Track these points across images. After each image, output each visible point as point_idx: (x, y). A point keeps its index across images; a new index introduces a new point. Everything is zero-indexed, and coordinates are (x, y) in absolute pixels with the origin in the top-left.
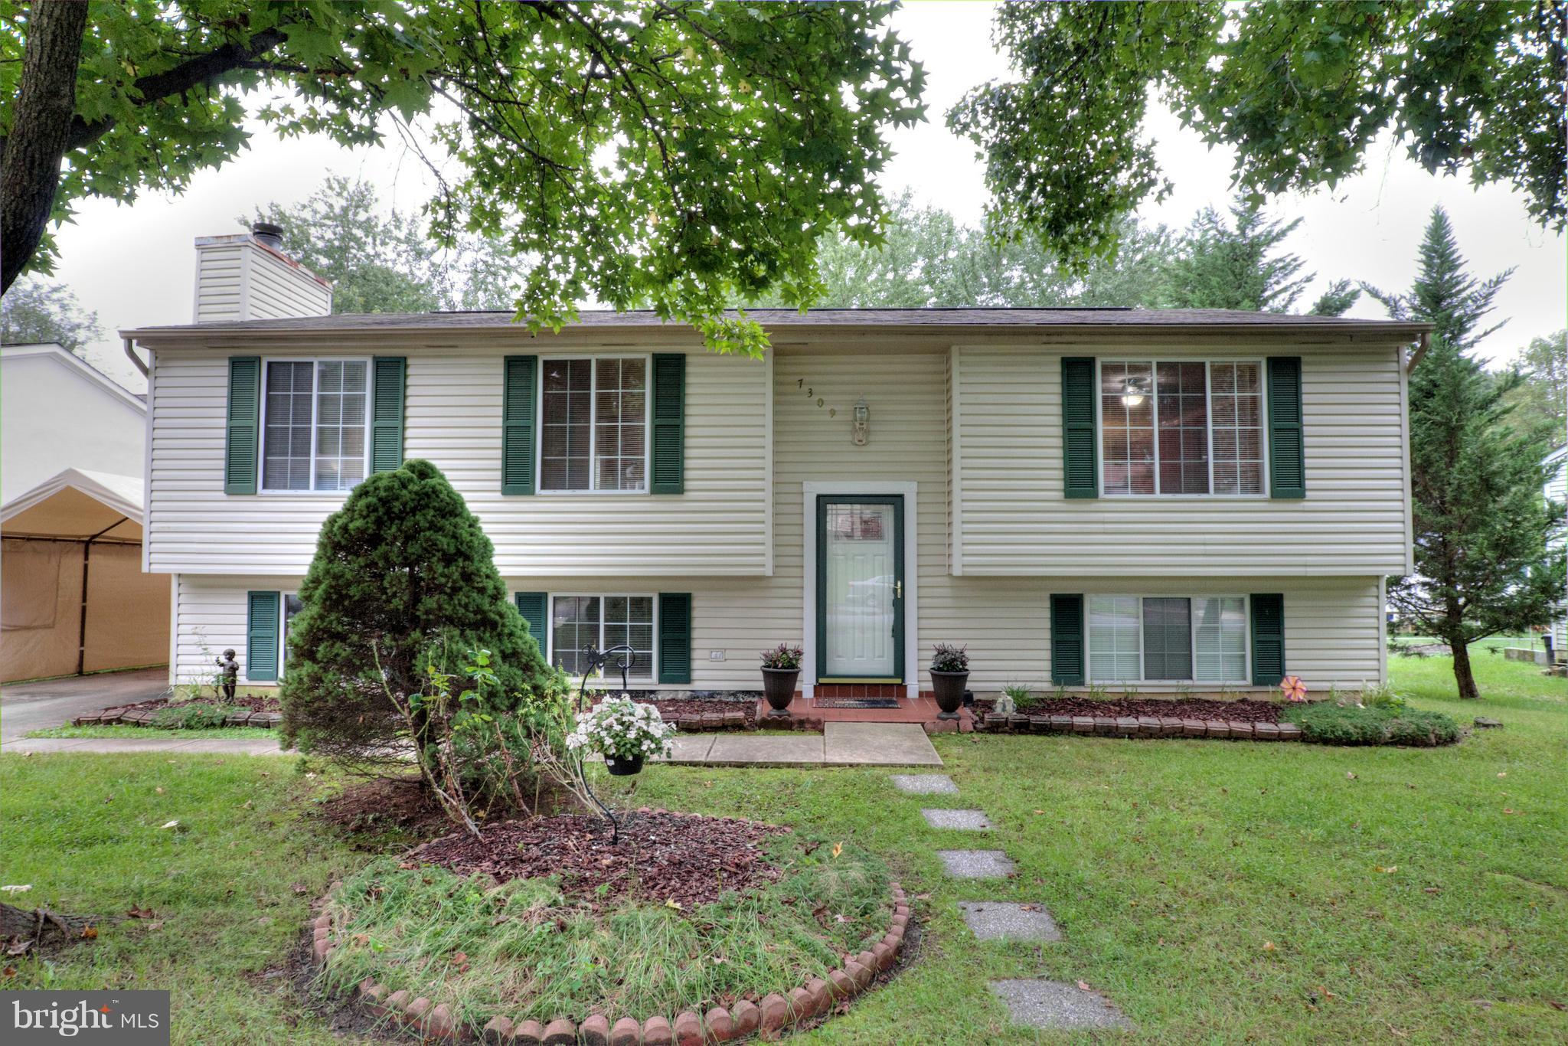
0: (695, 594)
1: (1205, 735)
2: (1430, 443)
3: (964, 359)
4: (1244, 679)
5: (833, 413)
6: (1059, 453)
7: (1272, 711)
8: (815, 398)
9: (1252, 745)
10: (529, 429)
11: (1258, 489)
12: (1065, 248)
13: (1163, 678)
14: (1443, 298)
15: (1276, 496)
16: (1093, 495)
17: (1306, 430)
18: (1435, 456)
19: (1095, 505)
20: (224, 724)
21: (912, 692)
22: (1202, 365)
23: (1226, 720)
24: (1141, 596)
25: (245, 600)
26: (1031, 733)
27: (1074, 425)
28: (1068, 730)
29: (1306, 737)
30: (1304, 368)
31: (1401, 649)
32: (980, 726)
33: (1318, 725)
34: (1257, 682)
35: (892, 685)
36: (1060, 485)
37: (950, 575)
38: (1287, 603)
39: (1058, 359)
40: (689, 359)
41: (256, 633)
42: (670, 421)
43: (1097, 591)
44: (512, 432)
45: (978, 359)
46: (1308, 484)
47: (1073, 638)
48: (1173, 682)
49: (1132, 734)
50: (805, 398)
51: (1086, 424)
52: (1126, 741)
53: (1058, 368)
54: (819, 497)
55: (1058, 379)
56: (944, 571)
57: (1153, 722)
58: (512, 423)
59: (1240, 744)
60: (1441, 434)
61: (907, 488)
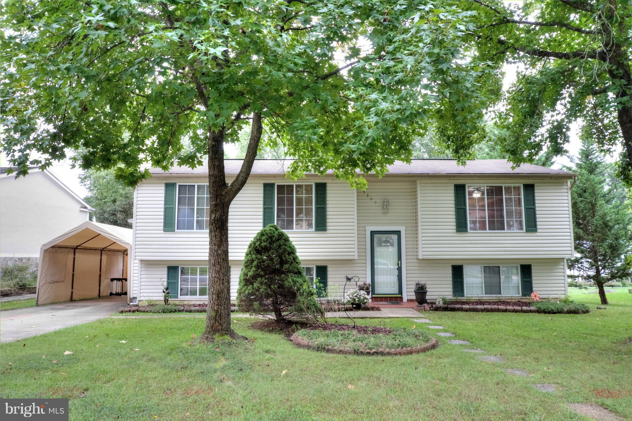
0: (328, 266)
1: (506, 311)
2: (586, 209)
3: (421, 185)
4: (519, 294)
5: (376, 202)
6: (454, 217)
7: (528, 304)
8: (369, 197)
9: (521, 314)
10: (272, 208)
11: (522, 229)
12: (459, 158)
13: (492, 294)
14: (589, 155)
15: (527, 231)
16: (466, 231)
17: (537, 209)
18: (587, 214)
19: (467, 235)
20: (175, 311)
21: (405, 300)
22: (501, 187)
23: (513, 306)
24: (483, 266)
25: (166, 269)
26: (449, 311)
27: (459, 207)
28: (461, 310)
29: (539, 311)
30: (535, 188)
31: (579, 286)
32: (432, 309)
33: (543, 307)
34: (524, 295)
35: (398, 297)
36: (455, 227)
37: (418, 259)
38: (533, 268)
39: (453, 185)
40: (328, 185)
41: (171, 281)
42: (322, 206)
43: (468, 264)
44: (266, 210)
45: (425, 185)
46: (538, 227)
47: (460, 280)
48: (495, 295)
49: (482, 310)
50: (366, 197)
51: (463, 207)
52: (480, 313)
53: (453, 188)
54: (371, 232)
55: (453, 192)
56: (415, 257)
57: (489, 307)
58: (267, 206)
59: (517, 313)
60: (589, 206)
61: (402, 229)
